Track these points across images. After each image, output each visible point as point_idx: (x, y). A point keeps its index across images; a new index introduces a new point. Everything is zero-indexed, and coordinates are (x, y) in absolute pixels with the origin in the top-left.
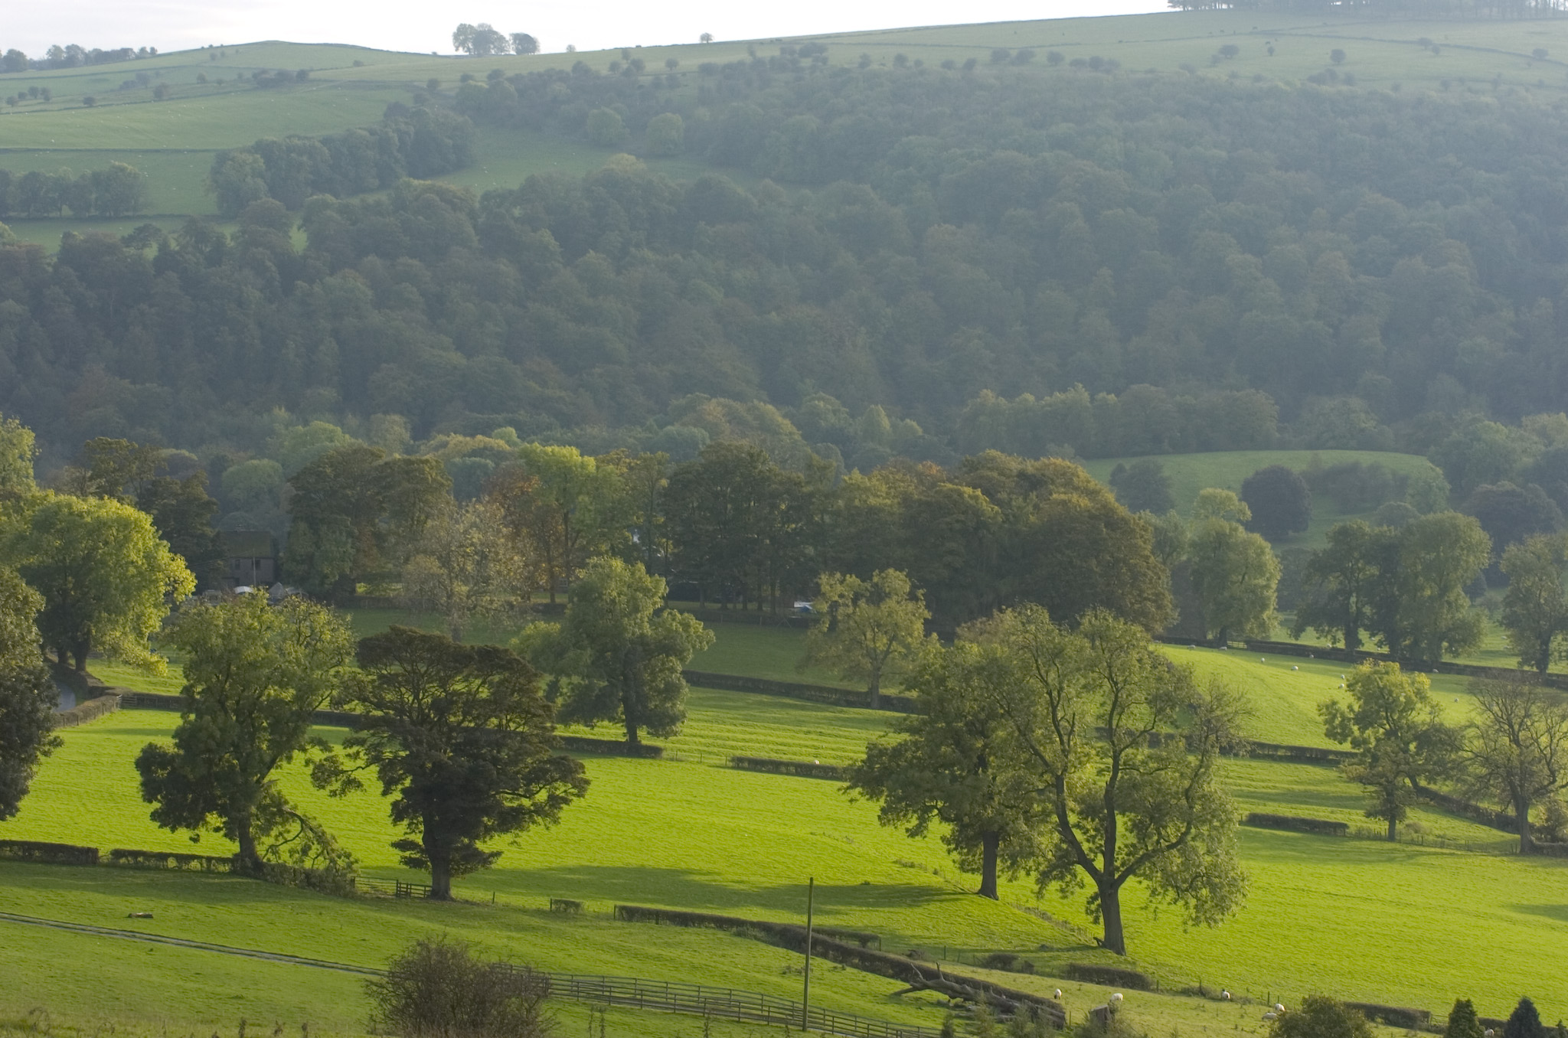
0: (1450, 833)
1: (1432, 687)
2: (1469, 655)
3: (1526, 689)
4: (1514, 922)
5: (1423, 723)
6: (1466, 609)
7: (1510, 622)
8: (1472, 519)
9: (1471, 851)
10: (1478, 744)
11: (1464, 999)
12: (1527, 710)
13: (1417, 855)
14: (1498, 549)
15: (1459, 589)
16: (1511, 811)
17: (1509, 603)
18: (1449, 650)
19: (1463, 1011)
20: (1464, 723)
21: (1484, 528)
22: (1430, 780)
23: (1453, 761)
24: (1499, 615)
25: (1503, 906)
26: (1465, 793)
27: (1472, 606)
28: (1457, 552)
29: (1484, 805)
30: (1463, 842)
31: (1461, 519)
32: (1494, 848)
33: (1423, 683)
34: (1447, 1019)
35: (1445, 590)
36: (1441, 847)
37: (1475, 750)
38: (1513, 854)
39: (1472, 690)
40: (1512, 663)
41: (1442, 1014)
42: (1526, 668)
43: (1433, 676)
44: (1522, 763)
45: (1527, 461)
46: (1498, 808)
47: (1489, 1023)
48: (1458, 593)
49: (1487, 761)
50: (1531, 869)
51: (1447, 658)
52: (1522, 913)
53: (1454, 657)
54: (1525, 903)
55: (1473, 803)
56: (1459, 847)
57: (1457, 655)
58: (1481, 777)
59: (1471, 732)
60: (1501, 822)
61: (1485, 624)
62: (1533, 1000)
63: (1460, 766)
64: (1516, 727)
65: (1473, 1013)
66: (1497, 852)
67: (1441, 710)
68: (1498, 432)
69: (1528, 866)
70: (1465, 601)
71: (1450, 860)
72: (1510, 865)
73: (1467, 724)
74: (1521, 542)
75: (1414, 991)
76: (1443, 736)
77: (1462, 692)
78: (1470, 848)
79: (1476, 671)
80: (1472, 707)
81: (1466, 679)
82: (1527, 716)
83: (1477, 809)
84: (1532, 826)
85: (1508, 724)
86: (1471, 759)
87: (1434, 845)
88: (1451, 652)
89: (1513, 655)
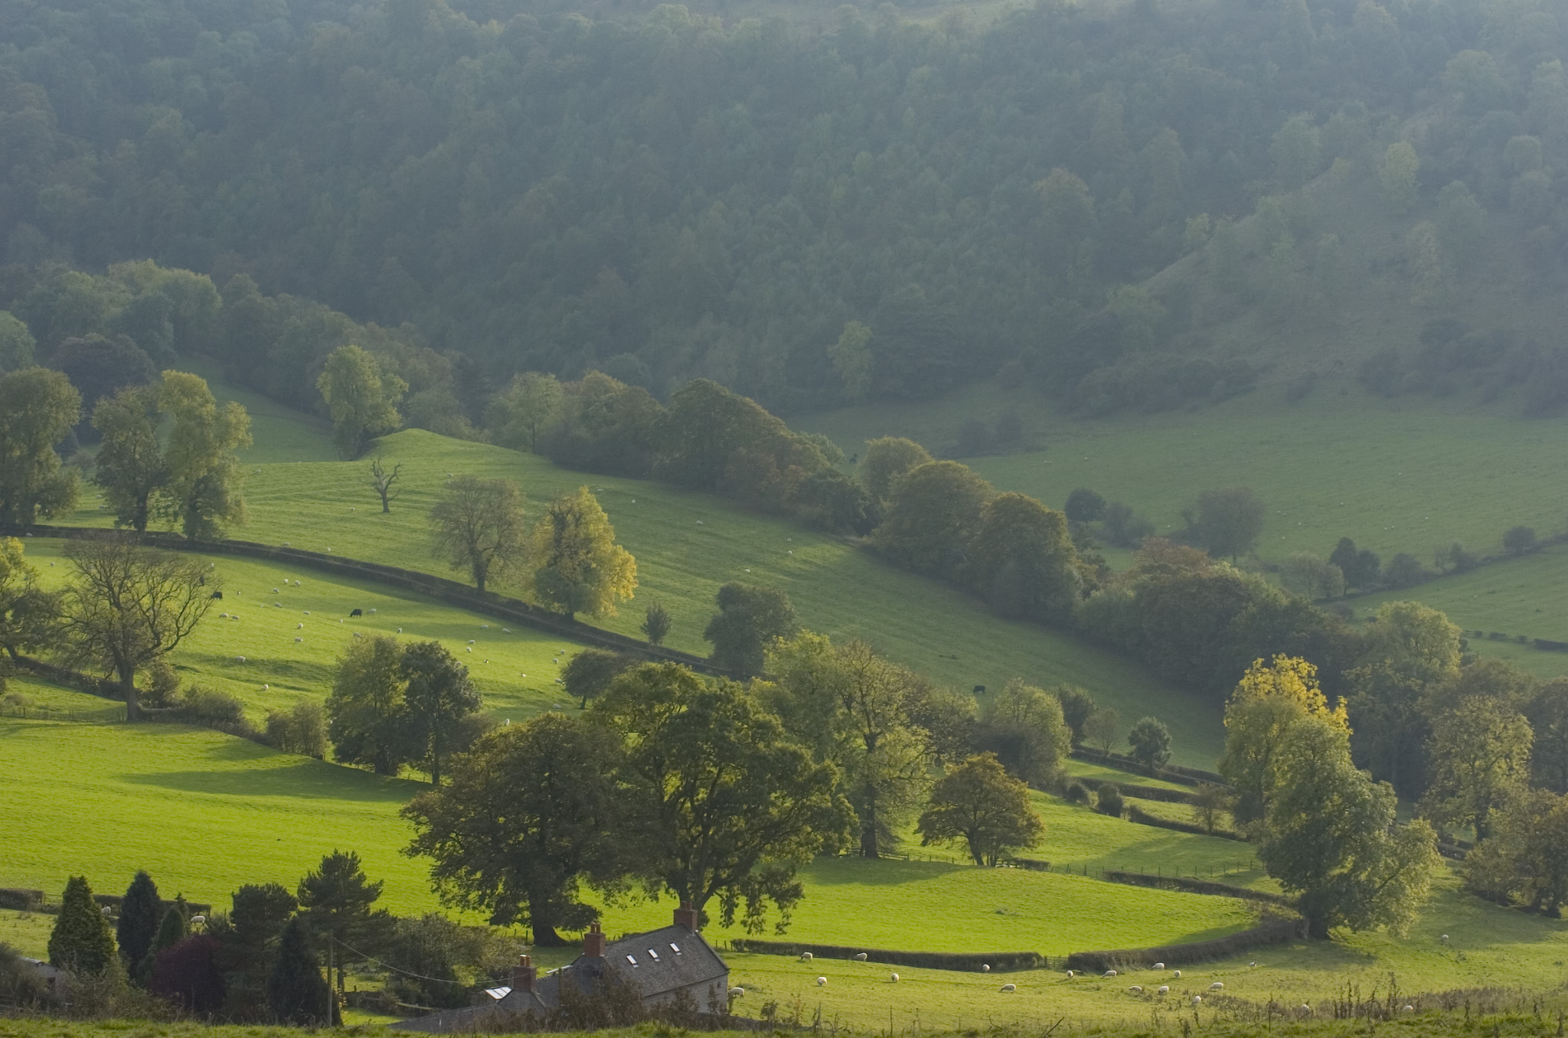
0: (52, 704)
1: (26, 552)
2: (64, 516)
3: (124, 549)
4: (125, 794)
5: (19, 590)
6: (57, 469)
7: (104, 480)
8: (60, 374)
9: (76, 721)
10: (77, 609)
11: (77, 876)
12: (126, 571)
13: (20, 728)
14: (88, 405)
15: (49, 448)
16: (115, 678)
17: (102, 460)
18: (42, 512)
19: (77, 889)
20: (61, 587)
21: (73, 383)
22: (30, 648)
23: (53, 627)
24: (92, 473)
25: (113, 777)
26: (67, 661)
27: (64, 465)
28: (46, 409)
29: (87, 672)
30: (67, 712)
31: (49, 375)
32: (100, 717)
33: (16, 548)
34: (61, 898)
35: (34, 449)
36: (44, 719)
37: (74, 615)
38: (120, 722)
39: (68, 553)
40: (108, 523)
41: (55, 893)
42: (124, 527)
43: (27, 540)
44: (124, 626)
45: (116, 311)
46: (101, 675)
47: (105, 900)
48: (48, 452)
49: (87, 626)
50: (140, 737)
51: (40, 521)
52: (133, 783)
53: (48, 519)
54: (136, 772)
55: (75, 670)
56: (63, 718)
57: (50, 517)
58: (81, 643)
59: (69, 597)
60: (106, 690)
61: (79, 483)
62: (149, 873)
63: (60, 633)
64: (116, 589)
65: (88, 891)
66: (102, 721)
67: (36, 575)
68: (84, 282)
69: (136, 734)
70: (56, 460)
71: (54, 732)
72: (118, 733)
73: (65, 588)
74: (112, 395)
75: (23, 870)
76: (40, 602)
77: (58, 555)
78: (76, 718)
79: (70, 533)
80: (69, 571)
81: (61, 541)
82: (127, 577)
83: (79, 677)
84: (138, 692)
85: (106, 586)
86: (71, 625)
87: (36, 716)
88: (44, 514)
89: (112, 514)
